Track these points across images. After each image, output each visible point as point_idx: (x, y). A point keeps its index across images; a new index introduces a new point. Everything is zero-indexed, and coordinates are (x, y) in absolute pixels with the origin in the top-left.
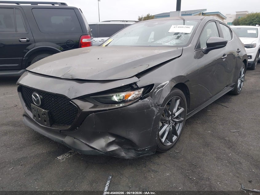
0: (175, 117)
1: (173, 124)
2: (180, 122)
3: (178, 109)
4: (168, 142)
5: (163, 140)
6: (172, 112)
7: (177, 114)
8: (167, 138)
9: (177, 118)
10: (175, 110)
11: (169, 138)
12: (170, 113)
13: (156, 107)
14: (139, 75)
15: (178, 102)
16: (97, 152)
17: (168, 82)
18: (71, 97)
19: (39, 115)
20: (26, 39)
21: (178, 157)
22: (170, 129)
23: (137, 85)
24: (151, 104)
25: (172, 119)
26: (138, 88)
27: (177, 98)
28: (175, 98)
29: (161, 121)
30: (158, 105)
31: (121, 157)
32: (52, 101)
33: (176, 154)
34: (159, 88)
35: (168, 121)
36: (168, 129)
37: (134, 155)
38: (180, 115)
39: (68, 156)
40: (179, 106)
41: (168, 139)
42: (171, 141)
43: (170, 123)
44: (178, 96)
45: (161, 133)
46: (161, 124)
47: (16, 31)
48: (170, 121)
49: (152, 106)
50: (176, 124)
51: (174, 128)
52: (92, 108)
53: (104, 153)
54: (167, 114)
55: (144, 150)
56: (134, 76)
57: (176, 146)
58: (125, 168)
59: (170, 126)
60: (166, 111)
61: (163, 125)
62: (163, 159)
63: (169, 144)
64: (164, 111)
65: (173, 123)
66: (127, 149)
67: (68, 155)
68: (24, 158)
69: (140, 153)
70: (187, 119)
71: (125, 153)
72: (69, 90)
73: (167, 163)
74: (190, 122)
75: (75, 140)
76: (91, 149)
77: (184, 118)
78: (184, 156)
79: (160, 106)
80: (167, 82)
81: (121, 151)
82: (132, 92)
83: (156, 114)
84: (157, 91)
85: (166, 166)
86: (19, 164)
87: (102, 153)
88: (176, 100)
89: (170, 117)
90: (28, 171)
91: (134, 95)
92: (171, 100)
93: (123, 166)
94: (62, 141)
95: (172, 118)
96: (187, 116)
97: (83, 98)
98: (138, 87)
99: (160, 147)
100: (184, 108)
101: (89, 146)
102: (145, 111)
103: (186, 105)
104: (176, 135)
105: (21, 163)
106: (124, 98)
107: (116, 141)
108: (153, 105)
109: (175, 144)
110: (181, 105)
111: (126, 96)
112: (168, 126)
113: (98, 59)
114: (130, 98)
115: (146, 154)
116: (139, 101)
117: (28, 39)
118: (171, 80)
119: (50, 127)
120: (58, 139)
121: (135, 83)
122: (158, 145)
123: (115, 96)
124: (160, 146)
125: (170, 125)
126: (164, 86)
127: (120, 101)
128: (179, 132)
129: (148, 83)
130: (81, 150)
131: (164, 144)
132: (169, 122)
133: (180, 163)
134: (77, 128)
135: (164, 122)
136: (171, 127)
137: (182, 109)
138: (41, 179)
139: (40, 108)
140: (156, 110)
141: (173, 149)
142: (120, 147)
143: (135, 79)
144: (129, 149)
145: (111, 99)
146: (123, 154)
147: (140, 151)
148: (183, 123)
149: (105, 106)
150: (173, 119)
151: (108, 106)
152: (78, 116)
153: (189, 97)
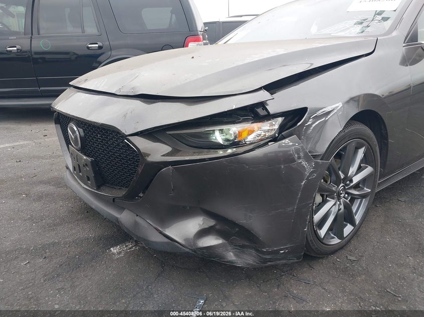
0: (352, 184)
1: (348, 201)
2: (363, 196)
3: (360, 169)
4: (333, 238)
5: (322, 232)
6: (346, 173)
7: (356, 180)
8: (330, 229)
9: (356, 187)
10: (352, 170)
11: (337, 228)
12: (342, 176)
13: (307, 158)
14: (272, 88)
15: (361, 153)
16: (178, 247)
17: (340, 105)
18: (127, 130)
19: (79, 165)
20: (97, 44)
21: (354, 271)
22: (339, 210)
23: (267, 110)
24: (297, 151)
25: (344, 189)
26: (269, 117)
27: (358, 143)
28: (353, 143)
29: (319, 191)
30: (315, 157)
31: (227, 262)
32: (97, 140)
33: (348, 265)
34: (317, 118)
35: (335, 192)
36: (335, 210)
37: (254, 261)
38: (364, 181)
39: (130, 248)
40: (362, 162)
41: (334, 230)
42: (340, 236)
43: (339, 198)
44: (363, 140)
45: (317, 217)
46: (319, 199)
47: (83, 31)
48: (341, 194)
49: (299, 158)
50: (353, 200)
51: (348, 208)
52: (168, 155)
53: (191, 251)
54: (334, 178)
55: (277, 252)
56: (260, 89)
57: (351, 247)
58: (235, 285)
59: (340, 204)
60: (331, 170)
61: (324, 202)
62: (319, 273)
63: (336, 241)
64: (328, 170)
65: (347, 199)
66: (239, 246)
67: (131, 246)
68: (54, 244)
69: (268, 257)
70: (377, 190)
71: (236, 255)
72: (125, 116)
73: (328, 282)
74: (384, 198)
75: (138, 219)
76: (166, 240)
77: (373, 189)
78: (368, 271)
79: (320, 158)
80: (337, 105)
81: (227, 250)
82: (256, 126)
83: (309, 176)
84: (314, 125)
85: (324, 289)
86: (42, 256)
87: (187, 250)
88: (357, 148)
89: (342, 185)
90: (53, 271)
91: (259, 132)
92: (345, 148)
93: (232, 280)
94: (117, 219)
95: (345, 187)
96: (379, 184)
97: (152, 134)
98: (268, 112)
99: (313, 247)
100: (374, 166)
101: (161, 233)
102: (282, 167)
103: (379, 161)
104: (353, 224)
105: (46, 253)
106: (236, 137)
107: (218, 227)
108: (302, 155)
109: (349, 241)
110: (366, 160)
111: (240, 133)
112: (335, 204)
113: (193, 57)
114: (250, 138)
115: (280, 260)
116: (269, 144)
117: (100, 44)
118: (348, 102)
119: (97, 190)
120: (111, 214)
121: (262, 105)
122: (310, 243)
123: (218, 131)
124: (314, 245)
125: (340, 202)
126: (329, 112)
127: (226, 143)
128: (358, 218)
129: (292, 106)
130: (148, 240)
131: (324, 241)
132: (339, 195)
133: (357, 286)
134: (141, 195)
135: (326, 195)
136: (342, 207)
137: (369, 170)
138: (69, 289)
139: (81, 153)
140: (307, 167)
141: (343, 251)
142: (225, 241)
143: (264, 96)
144: (243, 247)
145: (208, 138)
146: (231, 256)
147: (268, 253)
148: (368, 198)
149: (195, 153)
150: (348, 189)
151: (201, 152)
152: (140, 170)
153: (387, 144)
